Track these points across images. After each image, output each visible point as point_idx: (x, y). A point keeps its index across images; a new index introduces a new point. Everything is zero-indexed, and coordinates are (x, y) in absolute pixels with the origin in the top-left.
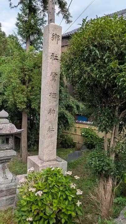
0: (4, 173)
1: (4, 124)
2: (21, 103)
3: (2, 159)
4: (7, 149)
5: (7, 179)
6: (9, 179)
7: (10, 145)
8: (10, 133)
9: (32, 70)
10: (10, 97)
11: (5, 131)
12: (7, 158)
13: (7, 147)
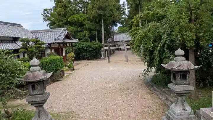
0: (183, 105)
1: (182, 62)
2: (190, 41)
3: (182, 92)
4: (185, 84)
5: (187, 111)
6: (188, 111)
7: (187, 80)
8: (187, 69)
9: (198, 8)
10: (179, 36)
11: (183, 68)
12: (185, 92)
13: (185, 82)
